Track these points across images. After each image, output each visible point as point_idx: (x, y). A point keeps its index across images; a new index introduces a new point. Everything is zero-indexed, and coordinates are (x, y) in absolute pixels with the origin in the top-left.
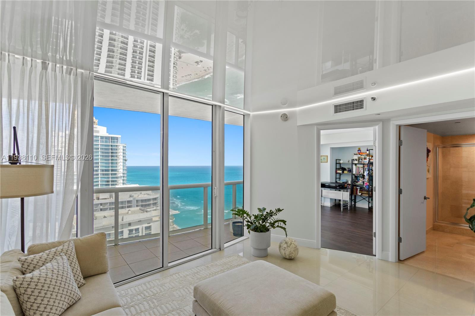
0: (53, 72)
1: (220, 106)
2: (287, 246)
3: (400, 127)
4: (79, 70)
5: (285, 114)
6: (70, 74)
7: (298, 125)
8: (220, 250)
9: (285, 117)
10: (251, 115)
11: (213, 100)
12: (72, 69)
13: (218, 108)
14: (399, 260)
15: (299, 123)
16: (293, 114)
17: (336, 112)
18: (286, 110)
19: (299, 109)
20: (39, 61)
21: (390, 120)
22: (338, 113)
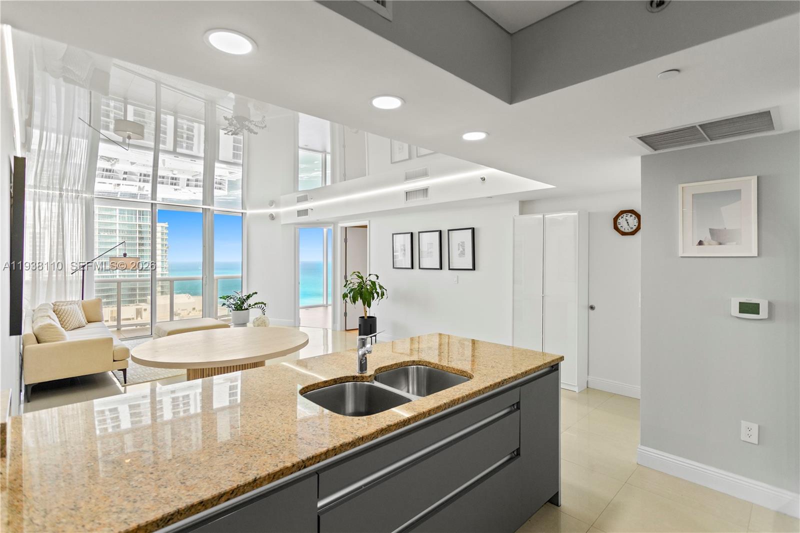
0: (67, 199)
1: (209, 209)
3: (346, 228)
4: (84, 195)
5: (272, 214)
6: (78, 198)
9: (272, 217)
10: (247, 215)
11: (203, 205)
12: (79, 195)
14: (346, 330)
15: (283, 222)
16: (278, 214)
17: (298, 216)
18: (272, 210)
19: (282, 210)
20: (57, 193)
21: (338, 223)
22: (299, 217)
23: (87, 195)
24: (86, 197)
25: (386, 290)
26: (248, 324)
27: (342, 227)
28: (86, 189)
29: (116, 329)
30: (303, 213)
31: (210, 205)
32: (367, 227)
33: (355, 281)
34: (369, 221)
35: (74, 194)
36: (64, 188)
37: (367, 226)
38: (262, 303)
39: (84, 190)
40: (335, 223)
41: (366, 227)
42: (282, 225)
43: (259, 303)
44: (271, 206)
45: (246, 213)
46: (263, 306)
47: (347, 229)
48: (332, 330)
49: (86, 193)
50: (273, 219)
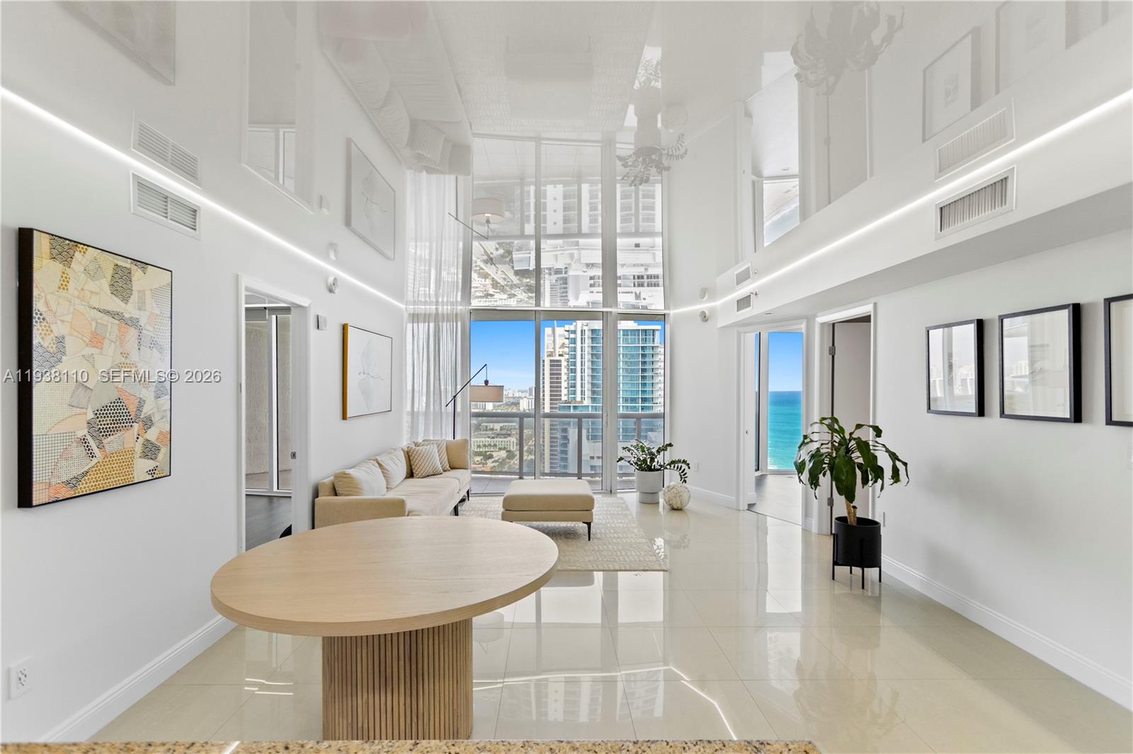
1: (611, 312)
2: (669, 491)
3: (834, 324)
5: (703, 312)
7: (719, 326)
8: (611, 492)
9: (704, 317)
10: (671, 315)
11: (603, 307)
13: (609, 314)
14: (831, 534)
15: (720, 325)
16: (713, 310)
17: (738, 310)
18: (704, 306)
19: (718, 303)
20: (434, 307)
21: (815, 316)
22: (739, 312)
23: (461, 307)
24: (461, 309)
25: (905, 464)
26: (660, 493)
27: (823, 324)
28: (462, 298)
29: (518, 477)
30: (744, 302)
31: (611, 307)
32: (870, 322)
33: (821, 439)
34: (875, 304)
35: (449, 307)
36: (440, 300)
37: (869, 317)
38: (684, 462)
39: (459, 299)
40: (810, 319)
41: (866, 319)
42: (718, 329)
43: (679, 461)
44: (703, 298)
45: (669, 314)
46: (684, 466)
47: (836, 325)
48: (802, 529)
49: (461, 305)
50: (706, 321)
